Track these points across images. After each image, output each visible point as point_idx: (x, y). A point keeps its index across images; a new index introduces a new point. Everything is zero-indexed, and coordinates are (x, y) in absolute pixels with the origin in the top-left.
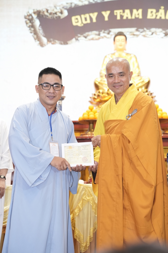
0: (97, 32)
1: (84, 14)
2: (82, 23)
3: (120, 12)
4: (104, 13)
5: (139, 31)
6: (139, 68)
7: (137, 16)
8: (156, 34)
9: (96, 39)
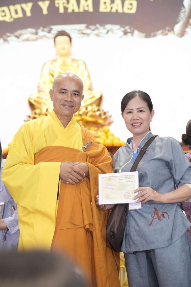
0: (33, 31)
1: (14, 4)
2: (11, 17)
3: (64, 3)
4: (41, 4)
5: (90, 29)
6: (90, 79)
7: (86, 9)
8: (112, 32)
9: (33, 40)
